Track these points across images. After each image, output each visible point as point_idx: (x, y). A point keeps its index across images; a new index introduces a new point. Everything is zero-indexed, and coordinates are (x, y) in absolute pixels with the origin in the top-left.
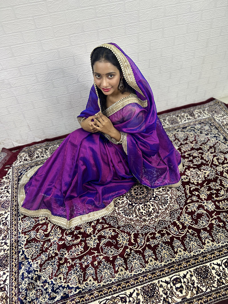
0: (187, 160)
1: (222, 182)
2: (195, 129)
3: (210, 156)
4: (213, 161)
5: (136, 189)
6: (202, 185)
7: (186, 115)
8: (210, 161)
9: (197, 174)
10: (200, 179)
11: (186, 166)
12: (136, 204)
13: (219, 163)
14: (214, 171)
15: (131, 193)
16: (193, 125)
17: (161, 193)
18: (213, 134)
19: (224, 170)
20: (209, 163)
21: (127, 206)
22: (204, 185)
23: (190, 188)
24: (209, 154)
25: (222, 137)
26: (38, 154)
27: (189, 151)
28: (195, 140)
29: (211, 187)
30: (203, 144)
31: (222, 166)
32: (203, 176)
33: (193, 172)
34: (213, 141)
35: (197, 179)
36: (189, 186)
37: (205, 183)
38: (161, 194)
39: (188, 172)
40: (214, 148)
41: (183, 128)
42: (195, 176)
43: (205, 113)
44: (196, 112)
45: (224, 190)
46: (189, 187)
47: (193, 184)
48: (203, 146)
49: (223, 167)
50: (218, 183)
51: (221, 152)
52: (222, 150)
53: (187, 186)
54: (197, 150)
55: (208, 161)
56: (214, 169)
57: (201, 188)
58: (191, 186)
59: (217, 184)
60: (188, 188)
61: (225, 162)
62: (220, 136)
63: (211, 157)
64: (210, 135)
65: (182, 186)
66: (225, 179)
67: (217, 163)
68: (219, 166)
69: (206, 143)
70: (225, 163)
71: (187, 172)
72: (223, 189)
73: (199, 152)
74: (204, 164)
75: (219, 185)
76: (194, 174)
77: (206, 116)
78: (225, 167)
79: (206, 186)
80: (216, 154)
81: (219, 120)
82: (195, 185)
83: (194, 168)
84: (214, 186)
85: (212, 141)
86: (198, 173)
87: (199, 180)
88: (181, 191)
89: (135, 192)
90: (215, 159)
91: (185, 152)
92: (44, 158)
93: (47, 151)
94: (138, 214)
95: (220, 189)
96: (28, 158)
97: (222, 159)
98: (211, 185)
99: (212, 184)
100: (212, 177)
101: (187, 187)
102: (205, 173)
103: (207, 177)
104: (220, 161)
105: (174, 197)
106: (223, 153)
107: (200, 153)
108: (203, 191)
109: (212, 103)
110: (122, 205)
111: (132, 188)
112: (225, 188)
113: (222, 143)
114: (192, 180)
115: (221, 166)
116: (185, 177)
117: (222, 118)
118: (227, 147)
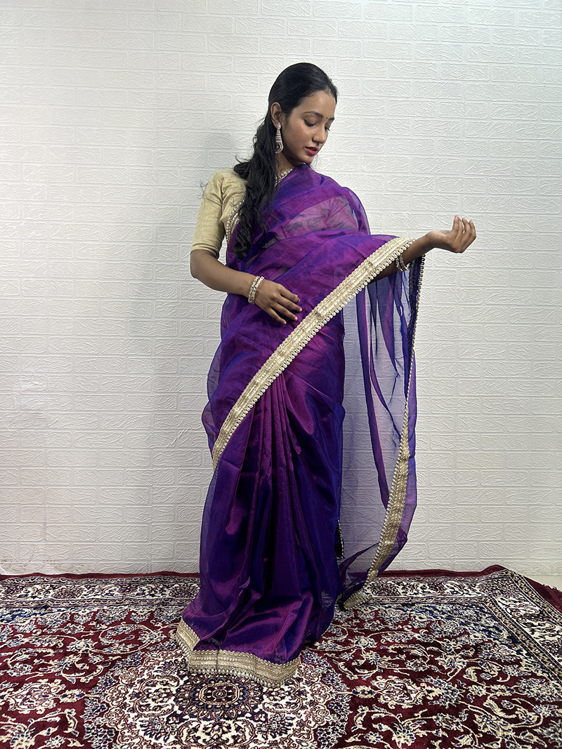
0: (389, 658)
1: (475, 719)
2: (436, 609)
3: (459, 662)
5: (216, 688)
6: (409, 714)
7: (421, 585)
8: (456, 670)
9: (405, 688)
10: (409, 701)
11: (379, 668)
12: (192, 716)
13: (480, 680)
14: (459, 693)
15: (194, 695)
16: (433, 603)
17: (281, 708)
18: (482, 626)
19: (491, 695)
20: (452, 674)
21: (165, 717)
22: (416, 715)
23: (369, 714)
24: (455, 658)
25: (505, 634)
27: (401, 642)
28: (428, 628)
29: (434, 722)
30: (446, 637)
31: (485, 687)
32: (421, 695)
33: (395, 683)
34: (477, 636)
35: (398, 698)
36: (371, 708)
37: (421, 712)
38: (279, 710)
39: (380, 682)
40: (476, 649)
41: (404, 605)
42: (397, 692)
43: (474, 591)
44: (449, 585)
45: (473, 736)
46: (368, 710)
47: (385, 706)
48: (445, 641)
49: (488, 690)
50: (461, 718)
51: (492, 659)
52: (497, 656)
53: (364, 708)
54: (427, 645)
55: (449, 670)
56: (459, 688)
57: (402, 719)
58: (377, 711)
59: (458, 720)
60: (365, 712)
62: (501, 631)
63: (461, 664)
64: (472, 625)
65: (347, 705)
66: (485, 713)
67: (474, 679)
68: (478, 685)
69: (455, 638)
70: (498, 683)
71: (377, 680)
72: (470, 735)
73: (428, 649)
74: (435, 675)
75: (462, 723)
76: (396, 688)
78: (497, 691)
79: (420, 717)
80: (477, 660)
81: (508, 606)
82: (389, 710)
83: (400, 677)
84: (446, 721)
85: (475, 636)
86: (409, 688)
87: (406, 701)
88: (338, 715)
89: (206, 694)
90: (470, 670)
91: (389, 644)
94: (184, 739)
95: (462, 731)
97: (492, 673)
98: (438, 719)
99: (440, 718)
100: (448, 703)
101: (363, 710)
102: (430, 692)
103: (433, 700)
104: (483, 676)
105: (313, 723)
106: (499, 661)
108: (408, 727)
109: (496, 575)
110: (154, 712)
111: (204, 685)
112: (477, 732)
113: (502, 644)
114: (385, 699)
115: (483, 687)
116: (368, 689)
117: (518, 604)
118: (515, 653)
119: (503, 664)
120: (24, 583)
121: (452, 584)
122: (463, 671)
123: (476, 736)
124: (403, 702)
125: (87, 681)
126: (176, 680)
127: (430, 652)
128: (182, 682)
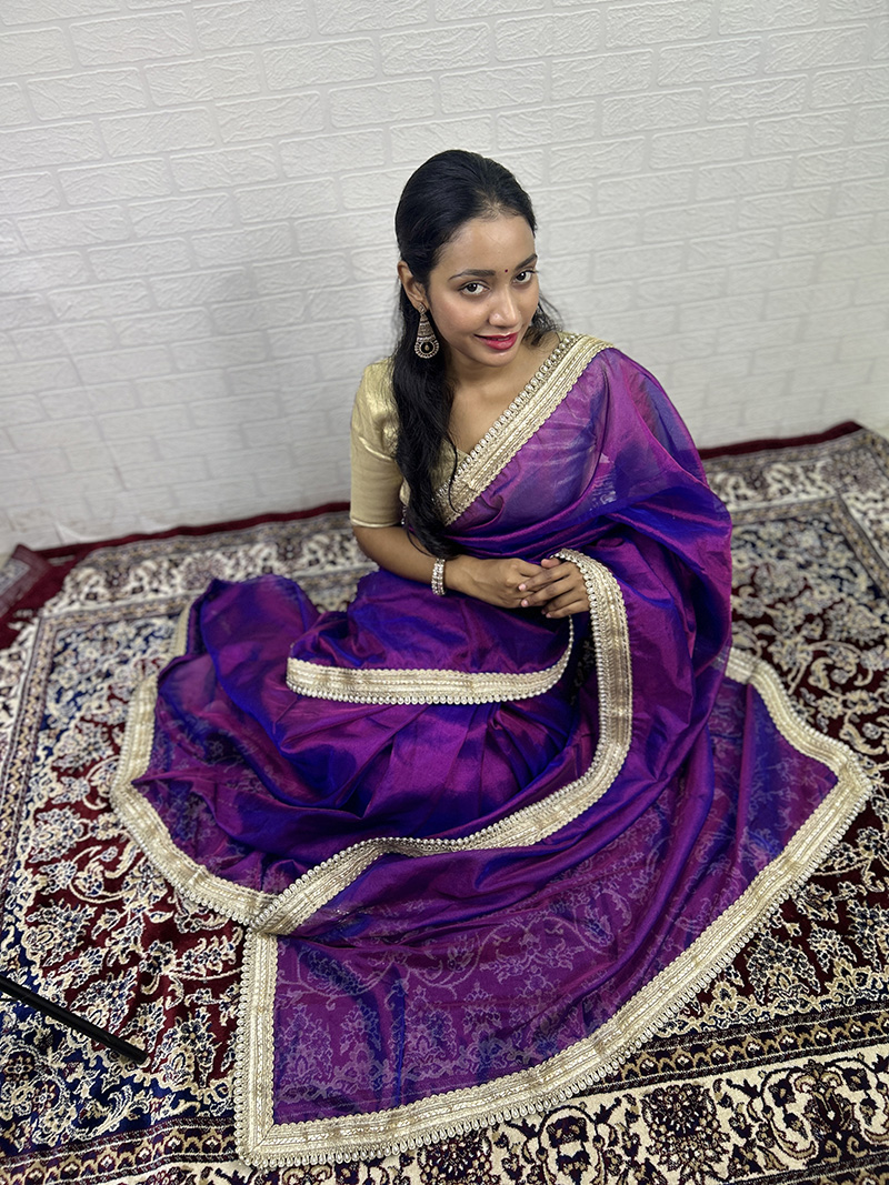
2: (759, 538)
3: (802, 652)
7: (732, 481)
8: (798, 671)
13: (833, 685)
16: (753, 523)
18: (830, 566)
19: (849, 712)
20: (793, 680)
24: (796, 644)
25: (863, 583)
26: (141, 579)
28: (752, 584)
30: (781, 600)
31: (841, 698)
34: (822, 595)
40: (823, 620)
43: (813, 482)
44: (774, 474)
48: (778, 609)
49: (844, 703)
51: (848, 640)
52: (854, 632)
54: (754, 622)
55: (790, 670)
56: (806, 705)
61: (858, 683)
62: (856, 575)
63: (804, 655)
64: (815, 567)
67: (824, 685)
68: (830, 696)
69: (792, 599)
70: (856, 688)
73: (758, 630)
77: (811, 492)
78: (855, 704)
80: (827, 646)
81: (865, 514)
85: (821, 593)
90: (819, 666)
92: (161, 596)
93: (174, 571)
96: (101, 590)
97: (848, 668)
104: (836, 676)
106: (856, 644)
109: (846, 442)
113: (860, 604)
115: (837, 699)
117: (880, 506)
118: (877, 623)
119: (861, 649)
121: (779, 471)
122: (808, 672)
127: (761, 636)
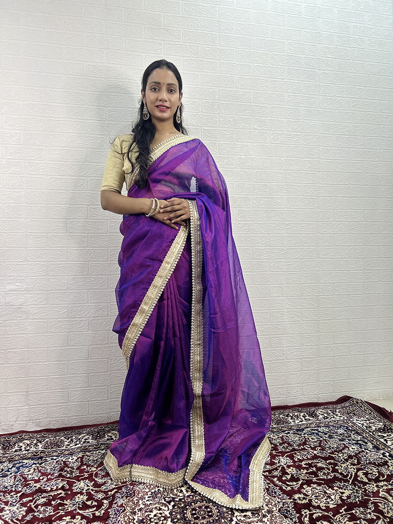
0: (305, 471)
1: (379, 506)
2: (319, 432)
3: (351, 468)
4: (356, 476)
5: (197, 509)
6: (336, 511)
7: (302, 414)
8: (351, 475)
9: (325, 492)
10: (333, 502)
11: (302, 479)
13: (370, 480)
14: (361, 491)
15: (184, 515)
16: (316, 427)
17: (250, 518)
18: (353, 440)
19: (381, 489)
20: (350, 478)
22: (341, 511)
23: (311, 515)
24: (347, 466)
25: (370, 445)
26: (21, 447)
27: (308, 459)
28: (320, 446)
29: (355, 515)
30: (335, 451)
31: (375, 485)
32: (338, 497)
33: (317, 489)
34: (353, 449)
35: (325, 501)
36: (310, 510)
37: (343, 509)
38: (249, 520)
39: (307, 489)
40: (357, 458)
41: (298, 430)
42: (322, 496)
43: (337, 415)
44: (319, 412)
45: (383, 520)
46: (308, 512)
47: (319, 507)
48: (336, 454)
49: (377, 486)
50: (370, 509)
51: (370, 463)
52: (371, 460)
53: (305, 511)
54: (325, 459)
55: (348, 475)
56: (359, 488)
57: (334, 516)
58: (315, 512)
59: (369, 511)
60: (307, 513)
61: (381, 479)
62: (367, 443)
63: (353, 469)
64: (347, 440)
65: (293, 510)
66: (384, 501)
67: (365, 480)
68: (370, 484)
69: (341, 451)
70: (381, 481)
71: (304, 489)
72: (382, 520)
73: (327, 462)
74: (340, 480)
75: (372, 511)
76: (319, 493)
77: (338, 418)
78: (382, 486)
79: (344, 513)
80: (361, 466)
81: (363, 424)
82: (322, 510)
83: (319, 484)
84: (362, 513)
86: (328, 492)
87: (330, 502)
88: (291, 519)
89: (193, 515)
90: (360, 473)
91: (301, 461)
92: (30, 452)
95: (375, 518)
97: (374, 473)
98: (356, 512)
99: (358, 511)
100: (357, 499)
101: (305, 513)
102: (342, 493)
103: (347, 499)
104: (370, 476)
106: (374, 464)
107: (330, 464)
108: (340, 521)
109: (347, 404)
111: (188, 507)
112: (385, 517)
114: (316, 502)
115: (373, 485)
116: (302, 496)
117: (368, 422)
118: (381, 456)
119: (378, 466)
120: (14, 439)
121: (321, 412)
123: (385, 520)
124: (329, 503)
125: (101, 514)
126: (166, 506)
128: (171, 507)
